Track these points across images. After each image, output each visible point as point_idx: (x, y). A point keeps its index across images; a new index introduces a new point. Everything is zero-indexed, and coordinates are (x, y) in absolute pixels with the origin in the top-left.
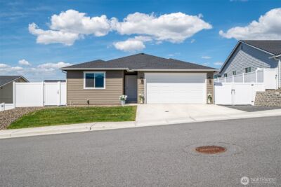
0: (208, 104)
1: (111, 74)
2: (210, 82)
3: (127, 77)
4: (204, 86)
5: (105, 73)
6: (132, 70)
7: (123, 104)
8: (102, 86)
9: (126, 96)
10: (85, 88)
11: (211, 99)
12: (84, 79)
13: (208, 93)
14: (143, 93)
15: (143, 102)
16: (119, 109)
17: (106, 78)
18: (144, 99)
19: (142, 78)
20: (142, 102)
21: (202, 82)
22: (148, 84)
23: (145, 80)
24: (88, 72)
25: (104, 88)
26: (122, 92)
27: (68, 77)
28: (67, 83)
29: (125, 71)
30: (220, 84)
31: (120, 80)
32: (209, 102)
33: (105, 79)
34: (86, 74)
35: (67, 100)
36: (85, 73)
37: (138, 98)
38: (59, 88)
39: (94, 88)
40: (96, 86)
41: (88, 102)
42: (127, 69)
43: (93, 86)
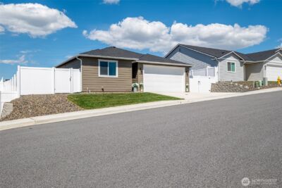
0: (186, 92)
1: (123, 63)
2: (187, 75)
5: (117, 62)
7: (136, 91)
8: (115, 74)
10: (99, 75)
12: (99, 67)
13: (186, 83)
14: (143, 82)
17: (119, 66)
18: (143, 88)
19: (141, 69)
23: (143, 71)
24: (102, 60)
26: (131, 80)
27: (83, 64)
30: (192, 77)
33: (117, 68)
34: (101, 62)
36: (99, 60)
39: (108, 76)
40: (110, 74)
41: (103, 89)
43: (107, 74)
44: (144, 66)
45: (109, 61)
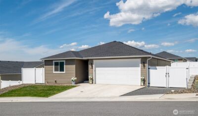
2: (144, 66)
8: (63, 71)
10: (54, 72)
12: (54, 66)
13: (142, 76)
15: (93, 83)
17: (66, 64)
18: (93, 81)
19: (92, 64)
20: (91, 83)
21: (138, 66)
23: (94, 66)
24: (55, 61)
25: (65, 72)
27: (45, 65)
28: (45, 69)
33: (65, 66)
34: (55, 63)
37: (89, 79)
38: (42, 72)
39: (59, 72)
41: (56, 81)
44: (94, 61)
45: (59, 61)
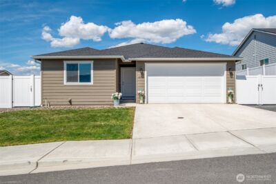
0: (228, 103)
1: (101, 64)
2: (231, 74)
3: (123, 70)
4: (223, 80)
5: (92, 63)
6: (129, 60)
7: (116, 105)
8: (89, 81)
9: (121, 94)
10: (65, 83)
11: (231, 97)
12: (65, 72)
13: (228, 89)
14: (144, 90)
15: (144, 102)
16: (109, 114)
17: (94, 69)
18: (144, 98)
19: (142, 70)
20: (141, 101)
21: (221, 74)
22: (149, 78)
23: (146, 73)
24: (70, 62)
25: (92, 83)
26: (115, 88)
27: (43, 69)
28: (42, 77)
29: (119, 60)
30: (243, 78)
31: (113, 73)
32: (230, 101)
33: (92, 71)
34: (68, 65)
35: (42, 99)
36: (65, 63)
37: (137, 97)
38: (32, 84)
40: (81, 81)
41: (70, 102)
42: (122, 57)
43: (77, 81)
44: (147, 65)
45: (79, 62)
